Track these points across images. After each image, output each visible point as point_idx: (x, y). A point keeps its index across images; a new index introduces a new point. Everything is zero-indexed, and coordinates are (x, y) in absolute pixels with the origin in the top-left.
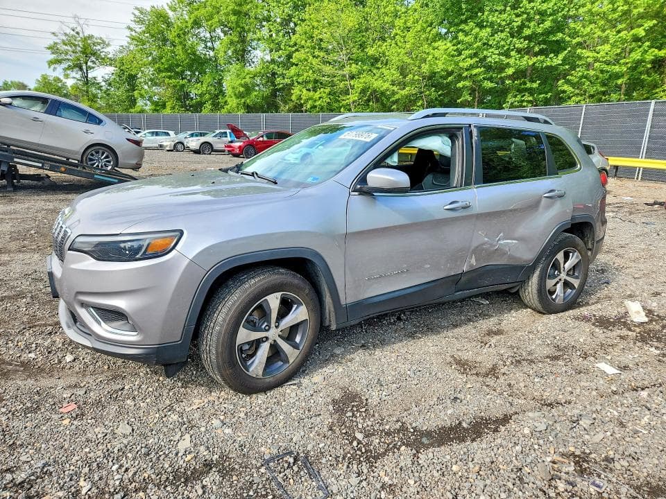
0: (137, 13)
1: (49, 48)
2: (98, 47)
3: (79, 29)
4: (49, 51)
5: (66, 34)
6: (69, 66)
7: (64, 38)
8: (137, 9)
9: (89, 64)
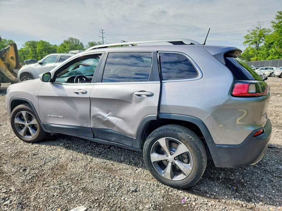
0: (278, 14)
1: (244, 37)
2: (266, 33)
3: (259, 27)
4: (245, 38)
5: (253, 30)
6: (252, 43)
7: (252, 32)
8: (278, 12)
9: (260, 41)
